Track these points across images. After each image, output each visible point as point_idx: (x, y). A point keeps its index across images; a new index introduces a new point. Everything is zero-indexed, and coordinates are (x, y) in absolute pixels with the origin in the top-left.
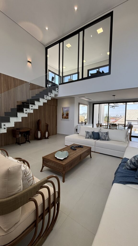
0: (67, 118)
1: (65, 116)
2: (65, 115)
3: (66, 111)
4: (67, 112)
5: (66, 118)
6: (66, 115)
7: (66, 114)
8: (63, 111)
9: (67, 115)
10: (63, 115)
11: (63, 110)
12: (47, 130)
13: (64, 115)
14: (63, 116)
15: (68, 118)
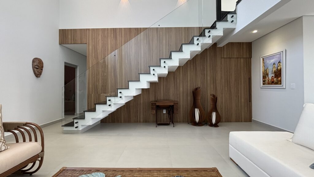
0: (277, 83)
1: (270, 78)
2: (271, 76)
3: (274, 64)
4: (276, 66)
5: (273, 83)
6: (273, 75)
7: (275, 72)
8: (264, 66)
9: (278, 73)
10: (265, 75)
11: (264, 63)
12: (215, 109)
13: (267, 75)
14: (264, 77)
15: (279, 82)
